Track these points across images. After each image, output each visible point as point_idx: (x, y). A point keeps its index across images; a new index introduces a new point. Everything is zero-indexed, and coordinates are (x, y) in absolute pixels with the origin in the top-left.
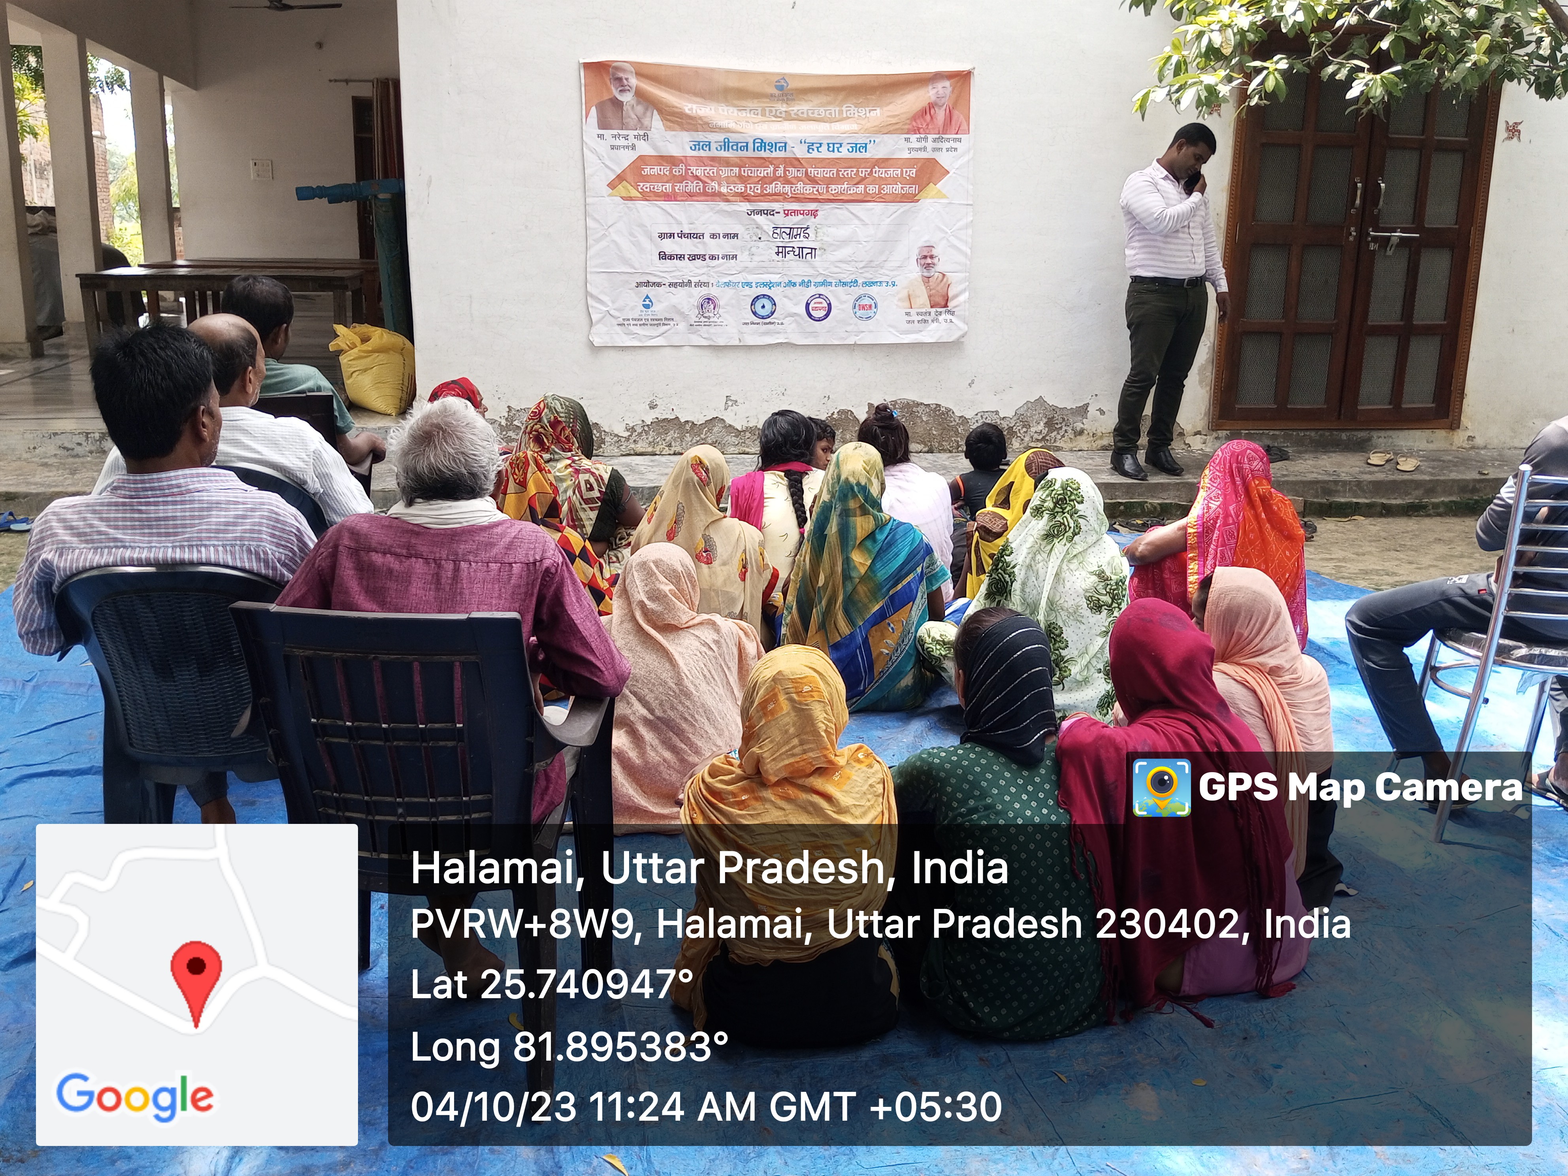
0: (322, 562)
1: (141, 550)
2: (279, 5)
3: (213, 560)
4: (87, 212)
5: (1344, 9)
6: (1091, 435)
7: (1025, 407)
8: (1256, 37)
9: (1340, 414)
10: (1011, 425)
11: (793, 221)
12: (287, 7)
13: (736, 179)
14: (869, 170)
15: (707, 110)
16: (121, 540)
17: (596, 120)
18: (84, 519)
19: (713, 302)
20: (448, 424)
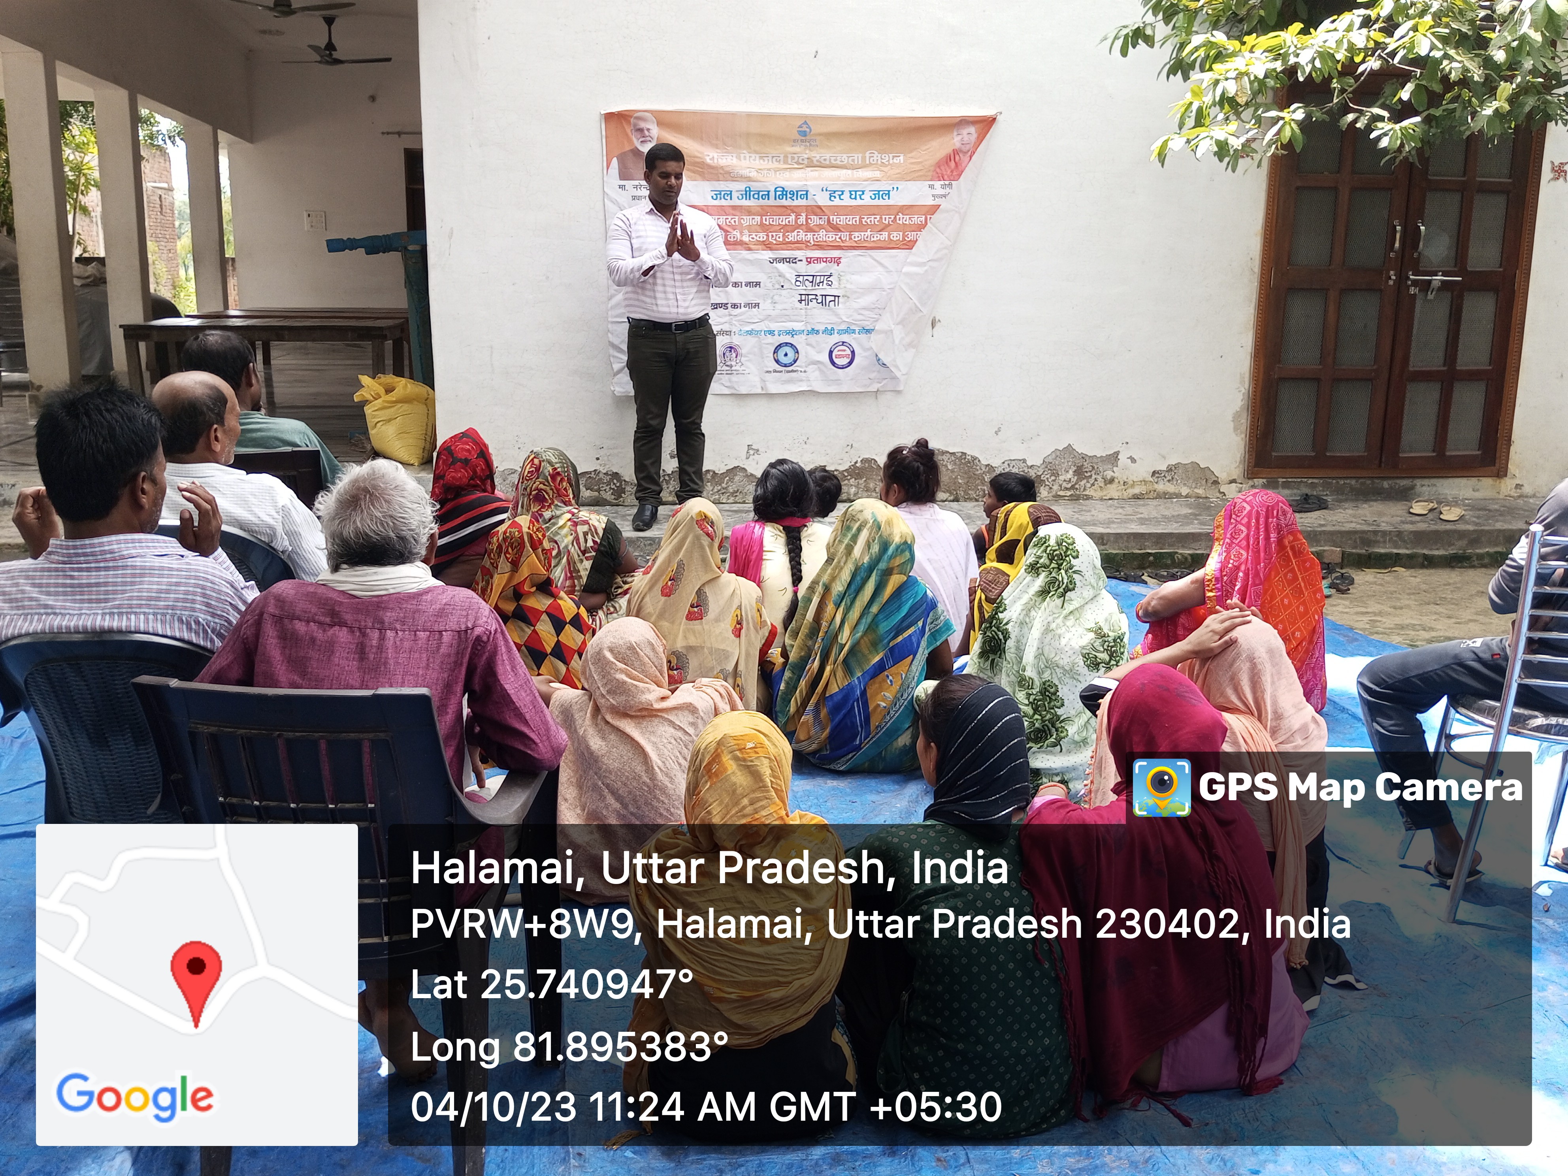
0: (248, 631)
1: (71, 618)
2: (329, 60)
3: (142, 629)
4: (137, 263)
5: (1369, 52)
6: (1122, 483)
7: (1054, 456)
8: (1276, 83)
9: (1381, 462)
10: (1039, 474)
11: (816, 268)
12: (338, 62)
13: (758, 228)
14: (893, 217)
15: (729, 160)
16: (52, 607)
17: (617, 171)
18: (17, 585)
19: (736, 351)
20: (375, 487)
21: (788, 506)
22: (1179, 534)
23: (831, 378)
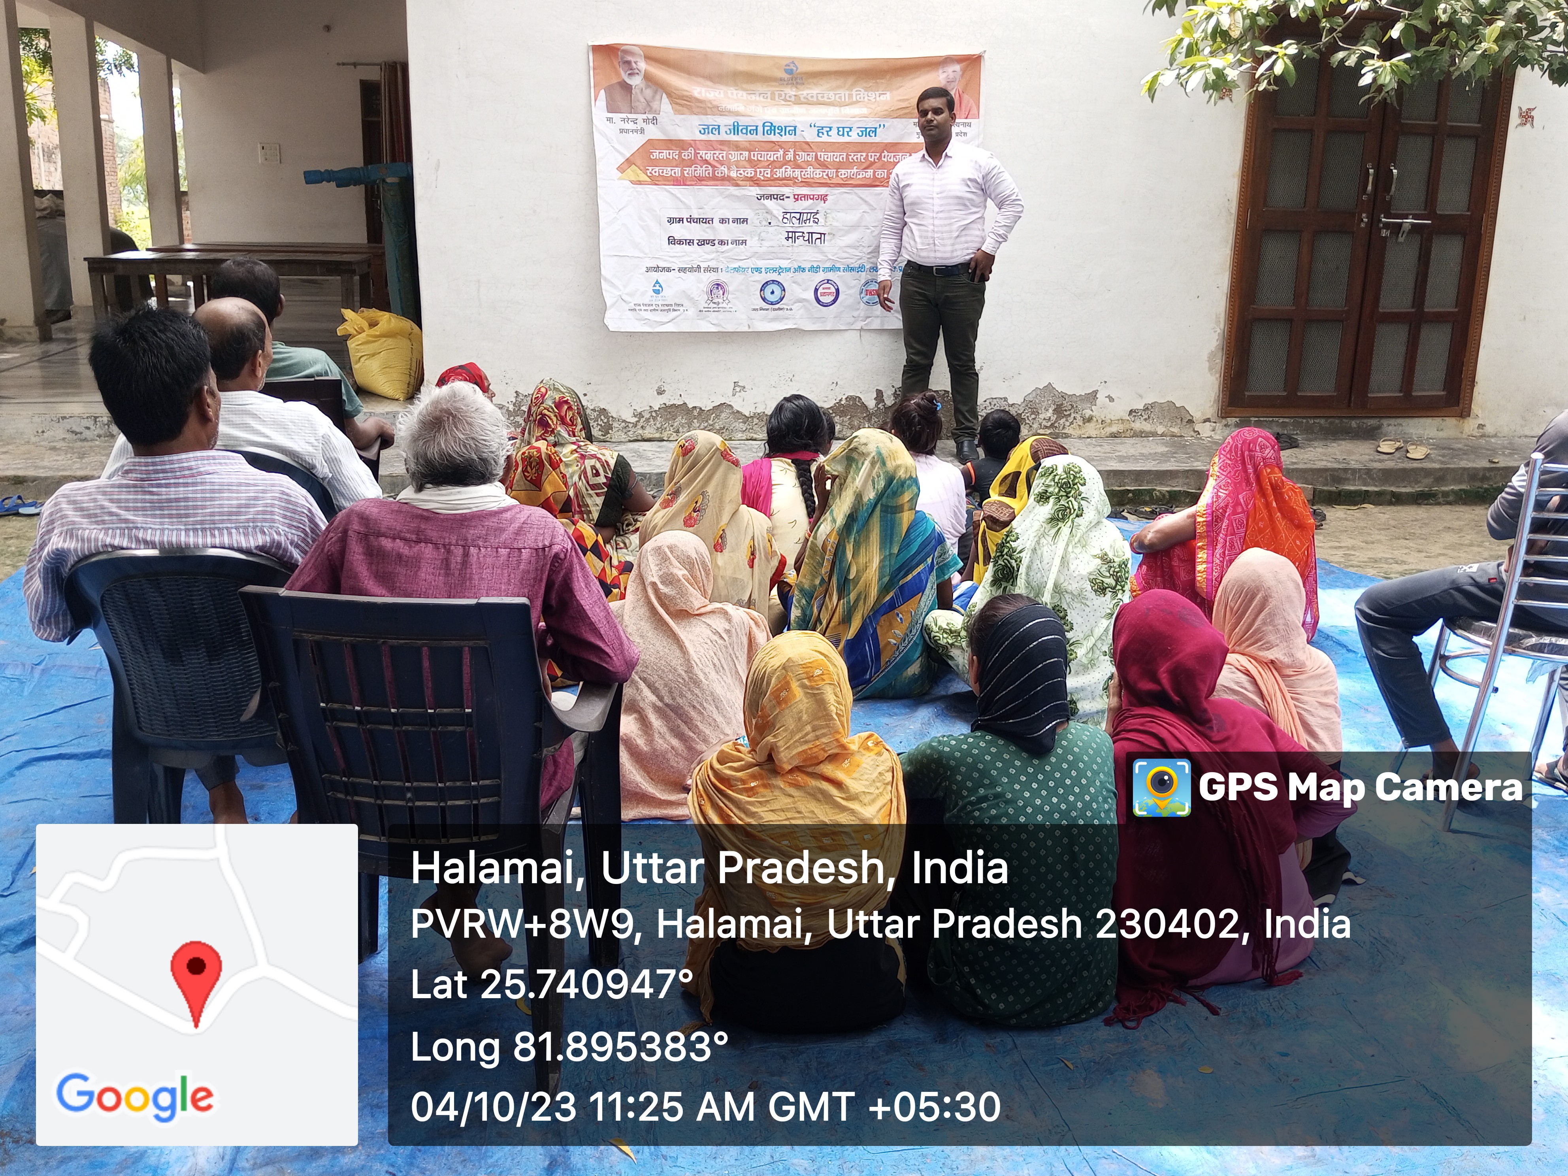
0: (331, 547)
4: (95, 195)
6: (1100, 421)
7: (1034, 393)
8: (1266, 20)
9: (1350, 402)
11: (803, 206)
13: (745, 164)
14: (878, 155)
15: (716, 94)
16: (133, 522)
17: (605, 103)
18: (95, 500)
19: (722, 288)
20: (458, 409)
21: (802, 439)
22: (1157, 471)
23: (816, 316)
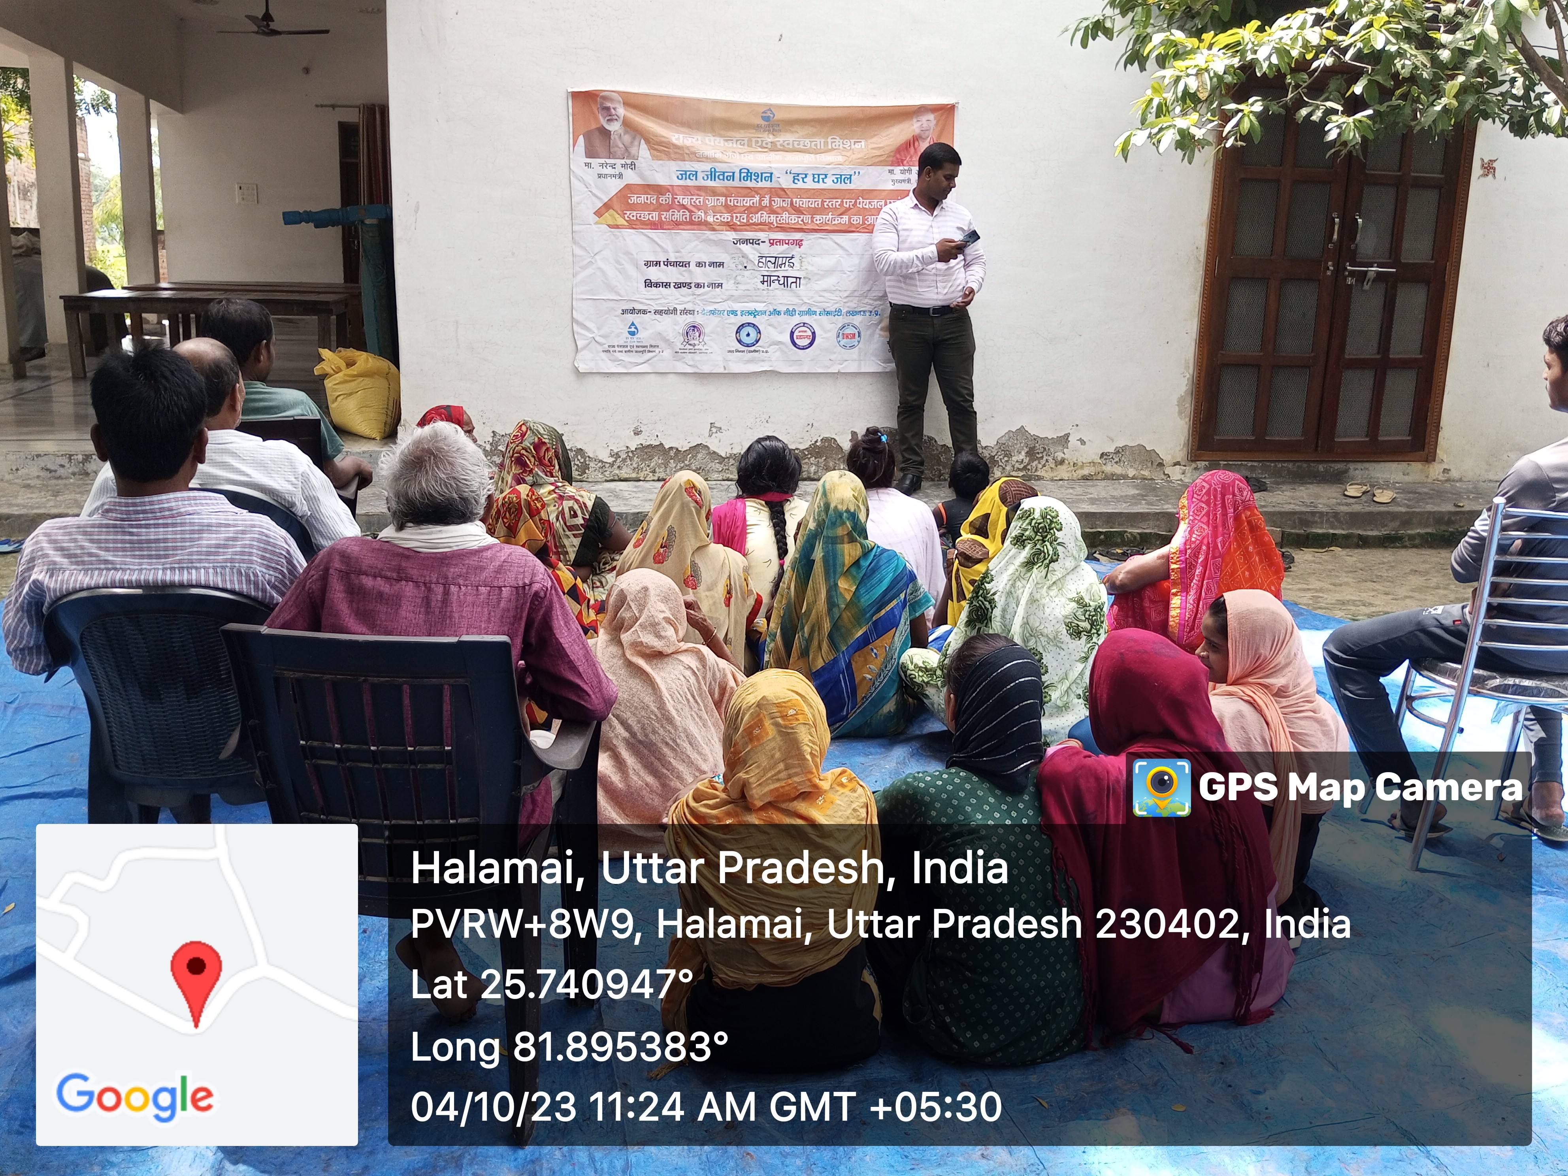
0: (312, 585)
1: (132, 573)
2: (266, 30)
4: (72, 234)
5: (1321, 50)
6: (1072, 464)
7: (1007, 437)
8: (1233, 79)
9: (1317, 446)
10: (993, 454)
11: (778, 250)
12: (275, 33)
13: (722, 209)
14: (853, 201)
15: (694, 140)
16: (112, 563)
17: (583, 148)
18: (75, 540)
19: (698, 330)
20: (439, 449)
22: (1128, 513)
23: (792, 358)
